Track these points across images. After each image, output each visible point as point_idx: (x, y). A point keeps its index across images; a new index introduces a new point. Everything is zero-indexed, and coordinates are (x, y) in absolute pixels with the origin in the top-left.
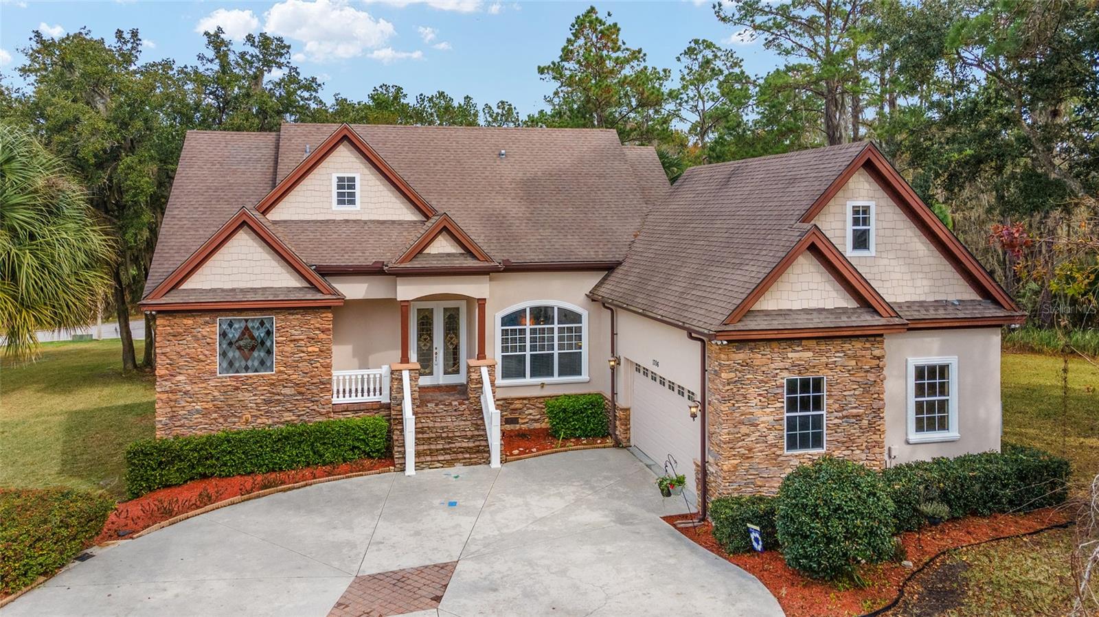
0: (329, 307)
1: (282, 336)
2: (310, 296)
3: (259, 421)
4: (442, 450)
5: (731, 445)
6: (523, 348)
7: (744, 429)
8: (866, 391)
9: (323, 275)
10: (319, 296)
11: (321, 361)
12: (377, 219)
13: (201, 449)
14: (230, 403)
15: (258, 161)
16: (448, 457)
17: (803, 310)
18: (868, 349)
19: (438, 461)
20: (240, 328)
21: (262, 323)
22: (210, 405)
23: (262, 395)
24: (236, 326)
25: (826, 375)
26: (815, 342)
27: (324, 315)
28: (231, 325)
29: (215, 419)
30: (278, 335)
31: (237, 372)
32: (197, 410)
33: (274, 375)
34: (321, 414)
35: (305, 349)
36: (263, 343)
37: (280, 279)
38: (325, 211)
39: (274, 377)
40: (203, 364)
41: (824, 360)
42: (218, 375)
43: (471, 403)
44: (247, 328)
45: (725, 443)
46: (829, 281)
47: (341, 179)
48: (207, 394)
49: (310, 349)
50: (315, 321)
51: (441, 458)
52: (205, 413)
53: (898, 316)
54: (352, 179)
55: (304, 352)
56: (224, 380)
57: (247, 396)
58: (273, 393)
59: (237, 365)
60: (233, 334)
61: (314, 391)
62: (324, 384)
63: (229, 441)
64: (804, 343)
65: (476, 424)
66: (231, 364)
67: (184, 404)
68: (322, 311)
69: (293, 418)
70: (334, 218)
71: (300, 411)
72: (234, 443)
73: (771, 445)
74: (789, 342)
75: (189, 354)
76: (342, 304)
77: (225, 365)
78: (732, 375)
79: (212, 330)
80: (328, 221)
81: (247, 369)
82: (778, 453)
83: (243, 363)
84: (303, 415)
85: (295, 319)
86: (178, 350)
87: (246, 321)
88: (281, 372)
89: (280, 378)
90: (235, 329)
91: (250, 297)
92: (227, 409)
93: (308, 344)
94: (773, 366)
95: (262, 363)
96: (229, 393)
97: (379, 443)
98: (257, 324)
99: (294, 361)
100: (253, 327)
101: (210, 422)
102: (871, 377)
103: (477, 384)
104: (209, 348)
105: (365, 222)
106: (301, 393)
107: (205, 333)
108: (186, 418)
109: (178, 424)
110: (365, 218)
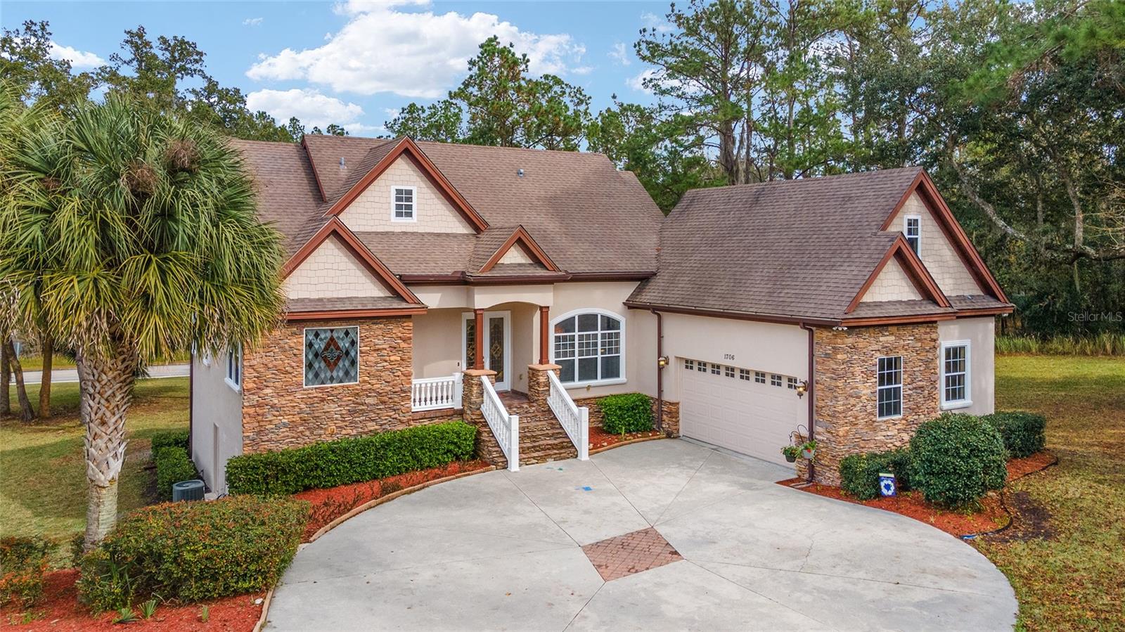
0: (409, 317)
1: (366, 346)
2: (396, 304)
3: (344, 432)
4: (532, 447)
5: (844, 415)
6: (573, 354)
7: (852, 401)
8: (927, 367)
9: (407, 284)
10: (404, 305)
11: (402, 370)
12: (432, 231)
13: (308, 461)
14: (316, 415)
15: (288, 171)
16: (540, 454)
17: (889, 302)
18: (929, 333)
19: (534, 458)
20: (326, 338)
21: (347, 333)
22: (297, 418)
23: (347, 405)
24: (322, 336)
25: (902, 354)
26: (895, 328)
27: (405, 324)
28: (317, 335)
29: (302, 432)
30: (362, 344)
31: (323, 383)
32: (284, 424)
33: (358, 385)
34: (402, 422)
35: (387, 358)
36: (347, 353)
37: (364, 289)
38: (384, 223)
39: (358, 387)
40: (290, 376)
41: (902, 342)
42: (304, 387)
43: (540, 405)
44: (332, 339)
45: (840, 413)
46: (904, 278)
47: (399, 192)
48: (293, 407)
49: (392, 358)
50: (397, 330)
51: (536, 454)
52: (292, 426)
53: (951, 306)
54: (410, 192)
55: (386, 361)
56: (310, 391)
57: (332, 407)
58: (357, 403)
59: (322, 376)
60: (319, 345)
61: (396, 399)
62: (405, 392)
63: (333, 451)
64: (890, 328)
65: (552, 423)
66: (317, 375)
67: (270, 418)
68: (404, 320)
69: (377, 427)
70: (392, 230)
71: (382, 420)
72: (341, 452)
73: (869, 413)
74: (880, 329)
75: (276, 367)
76: (425, 313)
77: (311, 376)
78: (845, 356)
79: (299, 341)
80: (387, 233)
81: (332, 379)
82: (874, 419)
83: (329, 374)
84: (385, 424)
85: (378, 328)
86: (265, 362)
87: (332, 331)
88: (365, 381)
89: (364, 388)
90: (321, 340)
91: (339, 306)
92: (311, 421)
93: (391, 354)
94: (871, 348)
95: (347, 373)
96: (315, 405)
97: (469, 446)
98: (342, 335)
99: (378, 370)
100: (338, 338)
101: (296, 436)
102: (930, 356)
103: (544, 387)
104: (295, 359)
105: (422, 234)
106: (383, 403)
107: (292, 345)
108: (273, 432)
109: (265, 438)
110: (421, 230)
